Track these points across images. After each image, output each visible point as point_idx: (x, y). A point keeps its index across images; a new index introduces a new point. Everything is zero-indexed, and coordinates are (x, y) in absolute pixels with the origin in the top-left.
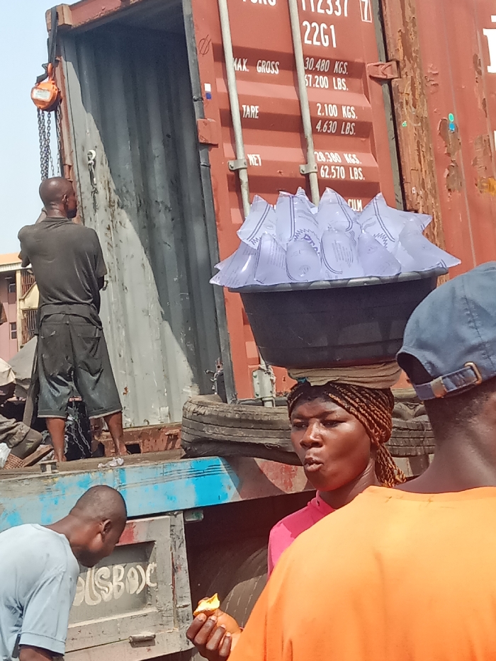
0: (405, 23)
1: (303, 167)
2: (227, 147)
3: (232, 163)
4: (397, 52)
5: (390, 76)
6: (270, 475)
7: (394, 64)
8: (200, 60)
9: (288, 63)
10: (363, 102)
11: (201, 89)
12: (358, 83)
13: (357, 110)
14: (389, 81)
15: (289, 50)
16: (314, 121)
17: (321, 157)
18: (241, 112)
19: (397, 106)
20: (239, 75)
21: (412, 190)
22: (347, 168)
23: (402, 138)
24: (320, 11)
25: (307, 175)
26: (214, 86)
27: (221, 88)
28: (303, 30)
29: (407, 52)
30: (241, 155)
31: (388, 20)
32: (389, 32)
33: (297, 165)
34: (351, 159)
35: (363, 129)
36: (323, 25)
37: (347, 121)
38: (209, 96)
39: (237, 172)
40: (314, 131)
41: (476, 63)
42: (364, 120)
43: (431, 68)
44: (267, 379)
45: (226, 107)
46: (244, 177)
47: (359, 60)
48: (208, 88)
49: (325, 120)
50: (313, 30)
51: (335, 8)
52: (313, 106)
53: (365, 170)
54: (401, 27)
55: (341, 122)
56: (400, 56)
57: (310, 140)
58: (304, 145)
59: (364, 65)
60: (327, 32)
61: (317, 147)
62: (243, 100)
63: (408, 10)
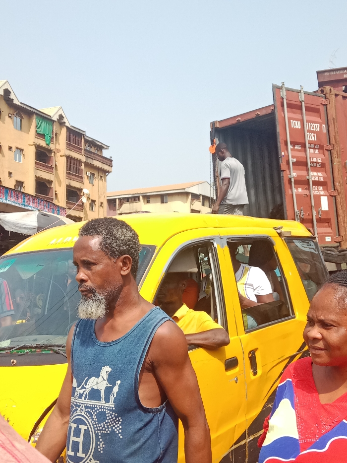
1: (307, 177)
2: (288, 173)
3: (289, 176)
4: (333, 141)
5: (331, 149)
7: (332, 145)
8: (281, 145)
9: (303, 146)
10: (324, 157)
11: (281, 154)
12: (321, 151)
13: (321, 159)
14: (330, 150)
15: (304, 142)
16: (311, 163)
17: (312, 174)
18: (292, 161)
19: (332, 158)
20: (291, 150)
21: (337, 184)
22: (319, 177)
23: (334, 168)
24: (312, 129)
25: (309, 179)
27: (286, 153)
28: (308, 135)
29: (336, 142)
30: (292, 173)
31: (331, 132)
32: (331, 136)
33: (305, 177)
34: (320, 174)
35: (323, 165)
36: (313, 134)
37: (319, 163)
38: (283, 156)
39: (291, 178)
40: (310, 166)
42: (324, 162)
43: (342, 146)
45: (288, 159)
46: (293, 180)
47: (322, 144)
48: (283, 154)
49: (313, 162)
50: (310, 135)
51: (316, 128)
52: (310, 158)
53: (324, 178)
54: (334, 134)
55: (317, 163)
56: (334, 143)
57: (310, 169)
58: (307, 170)
59: (323, 146)
60: (314, 136)
61: (312, 171)
62: (293, 157)
63: (336, 128)
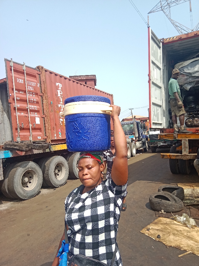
0: (44, 88)
1: (27, 107)
2: (14, 104)
3: (14, 106)
6: (18, 153)
8: (9, 90)
9: (25, 92)
10: (37, 98)
11: (9, 94)
12: (37, 96)
13: (37, 100)
14: (42, 96)
15: (25, 90)
16: (29, 101)
17: (30, 106)
18: (16, 99)
19: (43, 99)
20: (16, 93)
21: (45, 112)
22: (35, 108)
23: (44, 104)
24: (31, 85)
25: (27, 109)
26: (12, 94)
27: (13, 95)
28: (28, 87)
29: (45, 92)
30: (16, 105)
31: (42, 87)
32: (42, 89)
33: (26, 107)
35: (37, 102)
38: (11, 96)
39: (15, 107)
40: (29, 102)
41: (56, 95)
43: (49, 95)
44: (19, 139)
45: (14, 97)
46: (16, 108)
48: (11, 94)
49: (31, 101)
51: (33, 85)
52: (29, 99)
53: (37, 108)
55: (34, 101)
56: (44, 92)
58: (27, 104)
59: (38, 93)
60: (32, 88)
61: (29, 104)
62: (16, 97)
63: (45, 86)
